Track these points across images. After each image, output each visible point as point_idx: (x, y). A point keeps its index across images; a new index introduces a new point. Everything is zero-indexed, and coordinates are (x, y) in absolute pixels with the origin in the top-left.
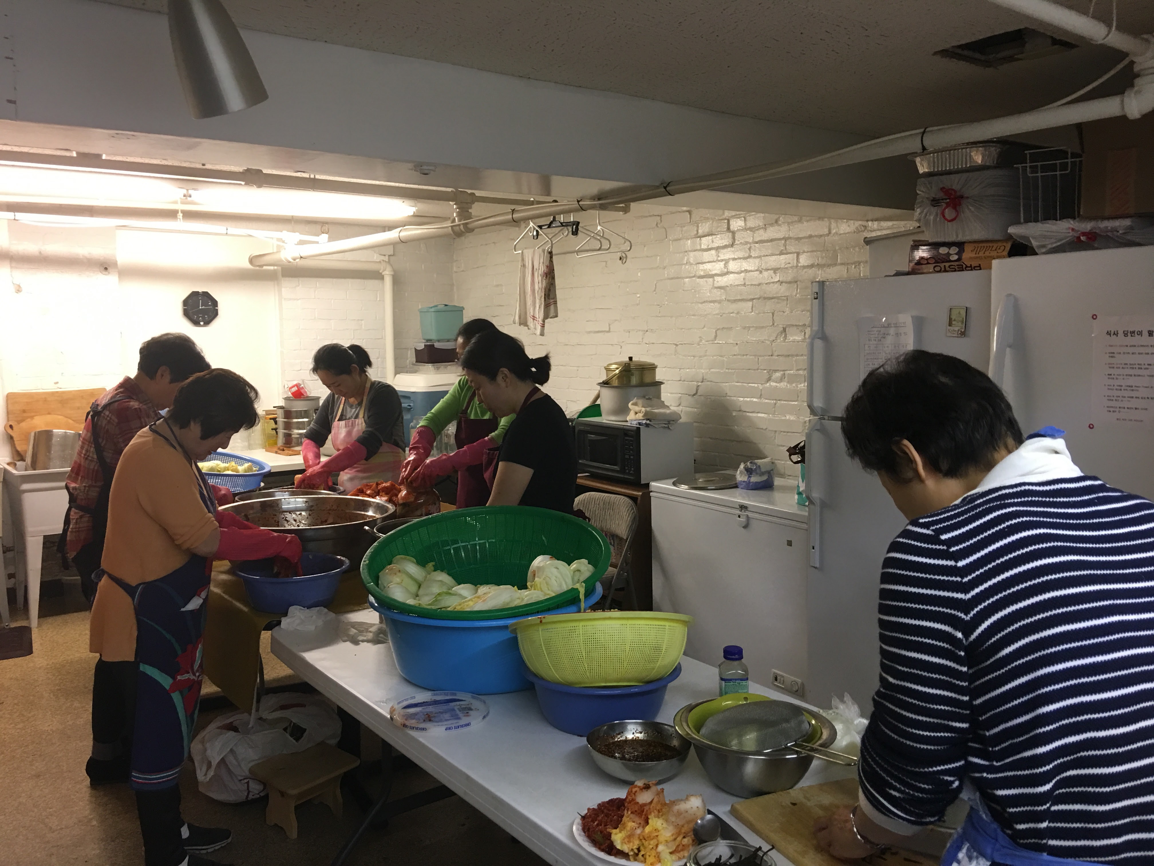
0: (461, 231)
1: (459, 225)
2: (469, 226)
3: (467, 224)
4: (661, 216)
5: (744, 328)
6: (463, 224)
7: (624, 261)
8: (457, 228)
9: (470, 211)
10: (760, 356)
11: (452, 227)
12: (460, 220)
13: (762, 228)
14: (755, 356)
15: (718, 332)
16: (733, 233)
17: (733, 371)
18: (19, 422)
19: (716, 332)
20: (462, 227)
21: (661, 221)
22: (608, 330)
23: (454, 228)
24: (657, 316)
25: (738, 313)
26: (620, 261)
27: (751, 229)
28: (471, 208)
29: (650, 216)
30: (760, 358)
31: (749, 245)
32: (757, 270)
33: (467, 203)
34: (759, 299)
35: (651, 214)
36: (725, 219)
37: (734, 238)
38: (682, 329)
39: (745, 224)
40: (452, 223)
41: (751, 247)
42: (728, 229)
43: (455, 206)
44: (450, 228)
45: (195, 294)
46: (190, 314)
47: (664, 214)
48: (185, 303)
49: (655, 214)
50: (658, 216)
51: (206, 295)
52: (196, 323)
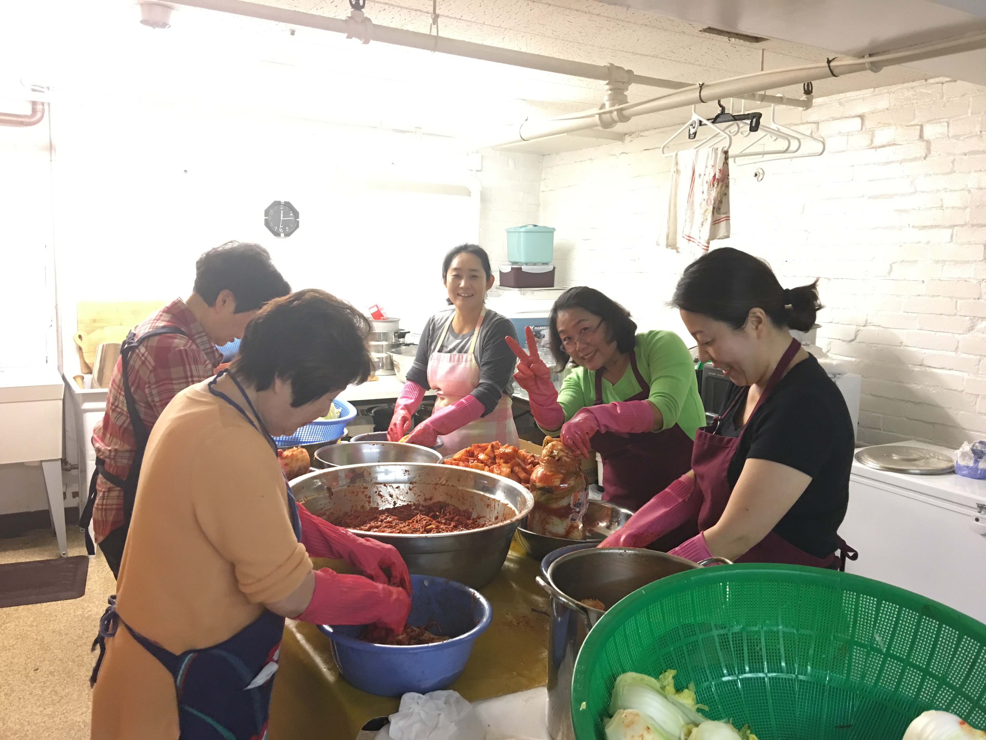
0: (612, 119)
1: (611, 112)
2: (625, 112)
3: (622, 109)
4: (817, 123)
5: (937, 262)
6: (616, 110)
7: (759, 179)
8: (608, 115)
9: (625, 93)
10: (961, 298)
11: (600, 114)
12: (613, 105)
13: (976, 135)
14: (951, 298)
15: (893, 265)
16: (928, 143)
17: (917, 315)
18: (89, 333)
19: (891, 265)
20: (615, 113)
21: (818, 129)
23: (603, 116)
25: (928, 243)
26: (756, 178)
27: (957, 137)
28: (627, 89)
29: (802, 124)
30: (959, 302)
31: (952, 158)
32: (962, 190)
33: (623, 83)
34: (962, 226)
35: (804, 121)
36: (917, 125)
37: (929, 149)
39: (948, 131)
40: (601, 109)
41: (954, 160)
42: (921, 137)
43: (607, 87)
44: (597, 116)
45: (277, 204)
46: (271, 224)
47: (823, 121)
48: (267, 213)
49: (809, 120)
50: (814, 123)
51: (288, 205)
52: (277, 234)
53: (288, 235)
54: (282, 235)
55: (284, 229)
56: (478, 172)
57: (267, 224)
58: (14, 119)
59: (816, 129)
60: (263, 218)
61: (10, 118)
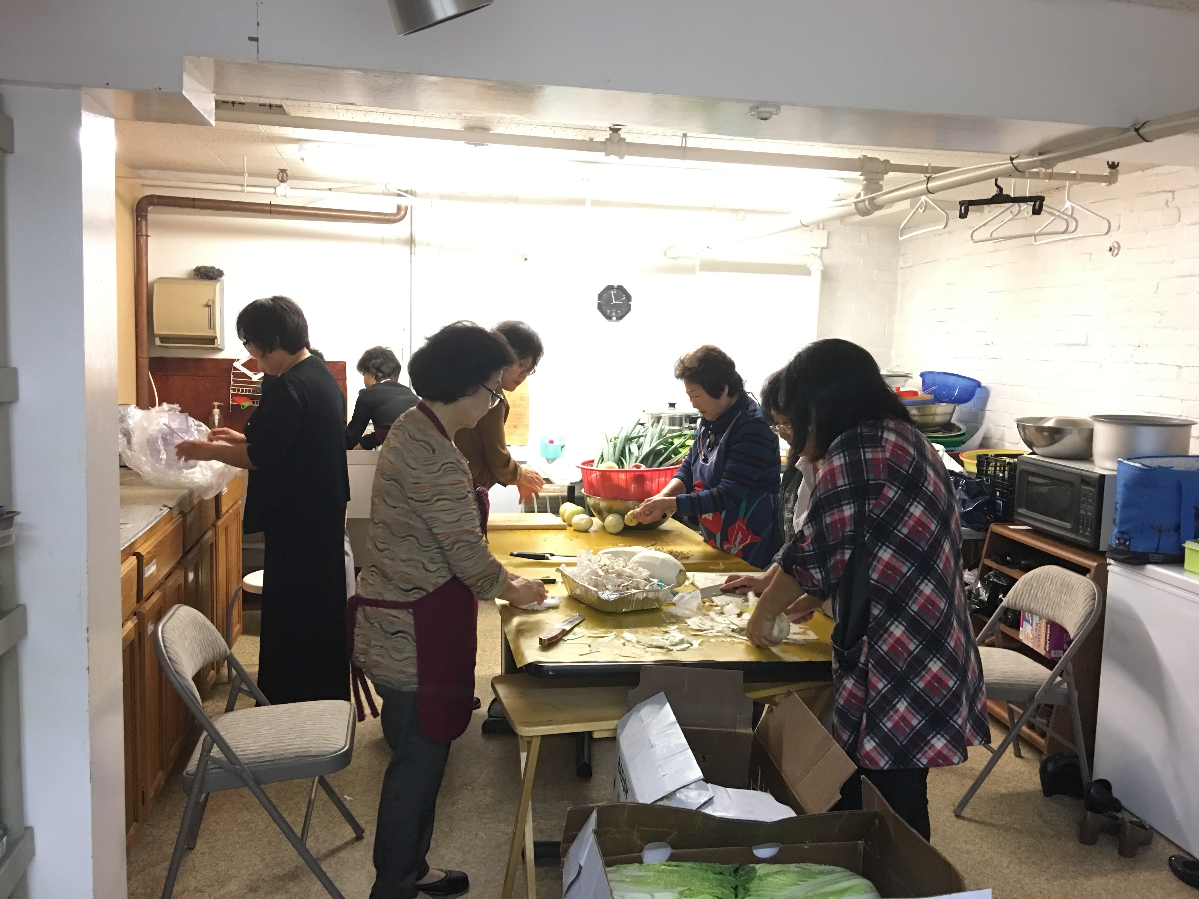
0: (866, 208)
1: (864, 201)
2: (876, 201)
3: (873, 198)
4: (1173, 192)
6: (869, 199)
7: (1115, 254)
8: (862, 204)
9: (881, 183)
11: (856, 203)
12: (866, 195)
20: (867, 202)
21: (1174, 198)
22: (1084, 343)
23: (859, 204)
24: (1156, 327)
26: (1110, 253)
28: (882, 179)
29: (1158, 192)
33: (877, 173)
35: (1161, 189)
38: (1191, 345)
40: (856, 198)
43: (862, 178)
44: (853, 205)
45: (610, 288)
46: (604, 308)
47: (1179, 189)
48: (600, 296)
49: (1166, 189)
50: (1170, 191)
51: (621, 288)
52: (609, 318)
53: (619, 318)
54: (614, 318)
55: (616, 313)
56: (824, 251)
57: (600, 308)
58: (382, 217)
59: (1171, 199)
60: (597, 301)
61: (379, 217)
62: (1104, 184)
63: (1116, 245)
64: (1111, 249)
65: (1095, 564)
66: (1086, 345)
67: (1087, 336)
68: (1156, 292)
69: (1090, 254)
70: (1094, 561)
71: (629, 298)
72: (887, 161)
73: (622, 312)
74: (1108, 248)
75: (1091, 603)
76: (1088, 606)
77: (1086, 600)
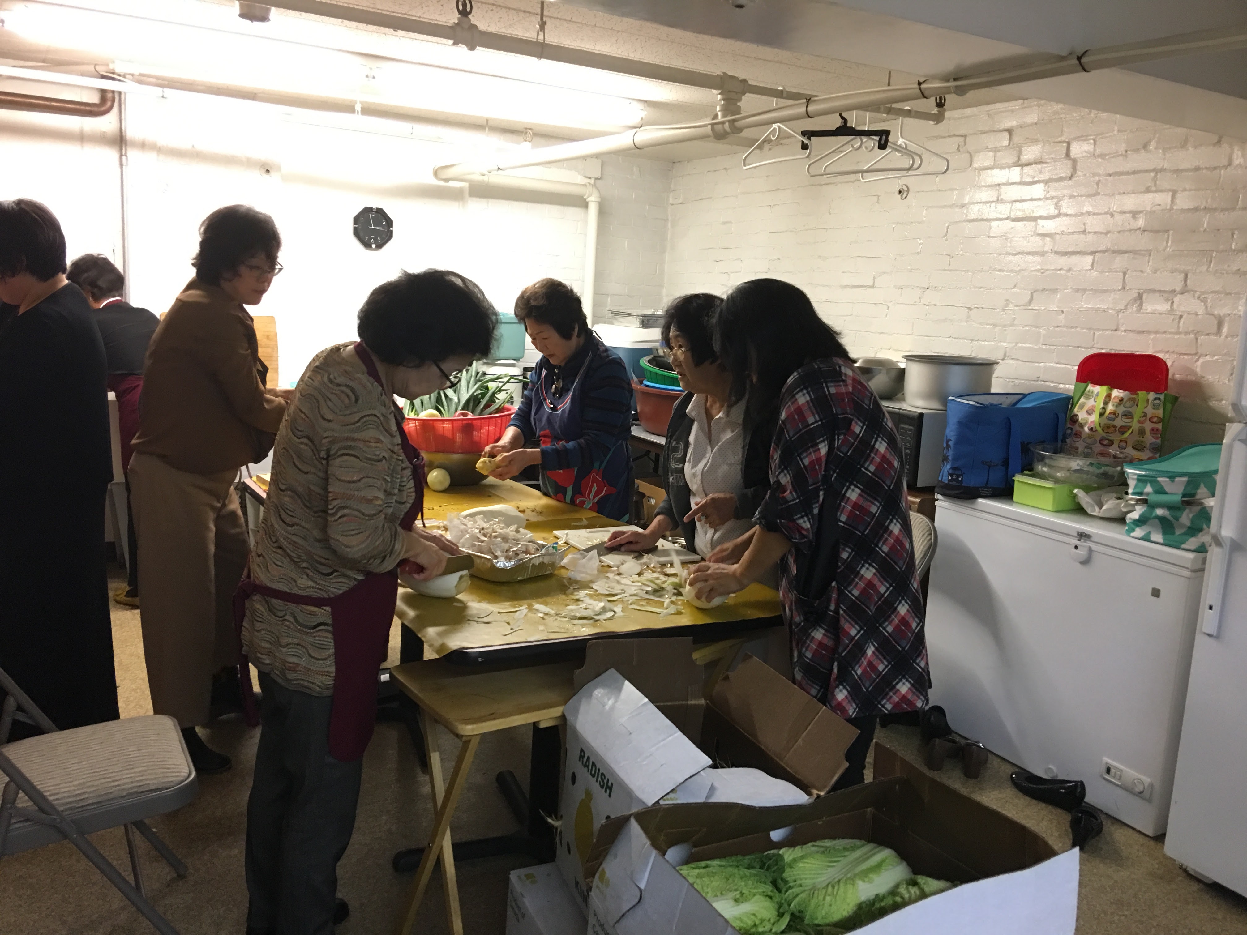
0: (725, 130)
1: (723, 123)
2: (738, 124)
3: (734, 121)
4: (965, 136)
5: (1077, 291)
6: (729, 121)
7: (904, 196)
8: (720, 126)
9: (738, 104)
10: (1098, 330)
11: (713, 125)
12: (724, 116)
13: (1122, 155)
14: (1089, 329)
15: (1034, 294)
16: (1075, 161)
19: (1032, 294)
20: (727, 124)
21: (965, 143)
22: (871, 284)
23: (716, 126)
24: (945, 270)
25: (1069, 270)
26: (899, 196)
27: (1102, 156)
28: (740, 100)
29: (949, 136)
30: (1097, 333)
31: (1097, 178)
32: (1106, 213)
33: (737, 93)
34: (1104, 252)
35: (952, 134)
36: (1064, 142)
37: (1074, 168)
38: (980, 288)
39: (1095, 150)
40: (713, 119)
41: (1100, 181)
42: (1068, 155)
43: (719, 97)
44: (709, 127)
45: (368, 210)
46: (361, 234)
47: (971, 134)
48: (356, 220)
49: (957, 133)
50: (962, 136)
51: (380, 212)
52: (367, 245)
53: (380, 246)
54: (374, 246)
55: (375, 239)
57: (356, 233)
59: (963, 143)
60: (352, 226)
61: (78, 107)
62: (932, 122)
63: (905, 188)
64: (900, 192)
65: (918, 500)
66: (873, 287)
67: (874, 278)
68: (945, 236)
69: (879, 196)
70: (916, 497)
71: (390, 223)
72: (744, 81)
73: (382, 239)
74: (898, 191)
75: (929, 538)
76: (926, 542)
77: (923, 535)
